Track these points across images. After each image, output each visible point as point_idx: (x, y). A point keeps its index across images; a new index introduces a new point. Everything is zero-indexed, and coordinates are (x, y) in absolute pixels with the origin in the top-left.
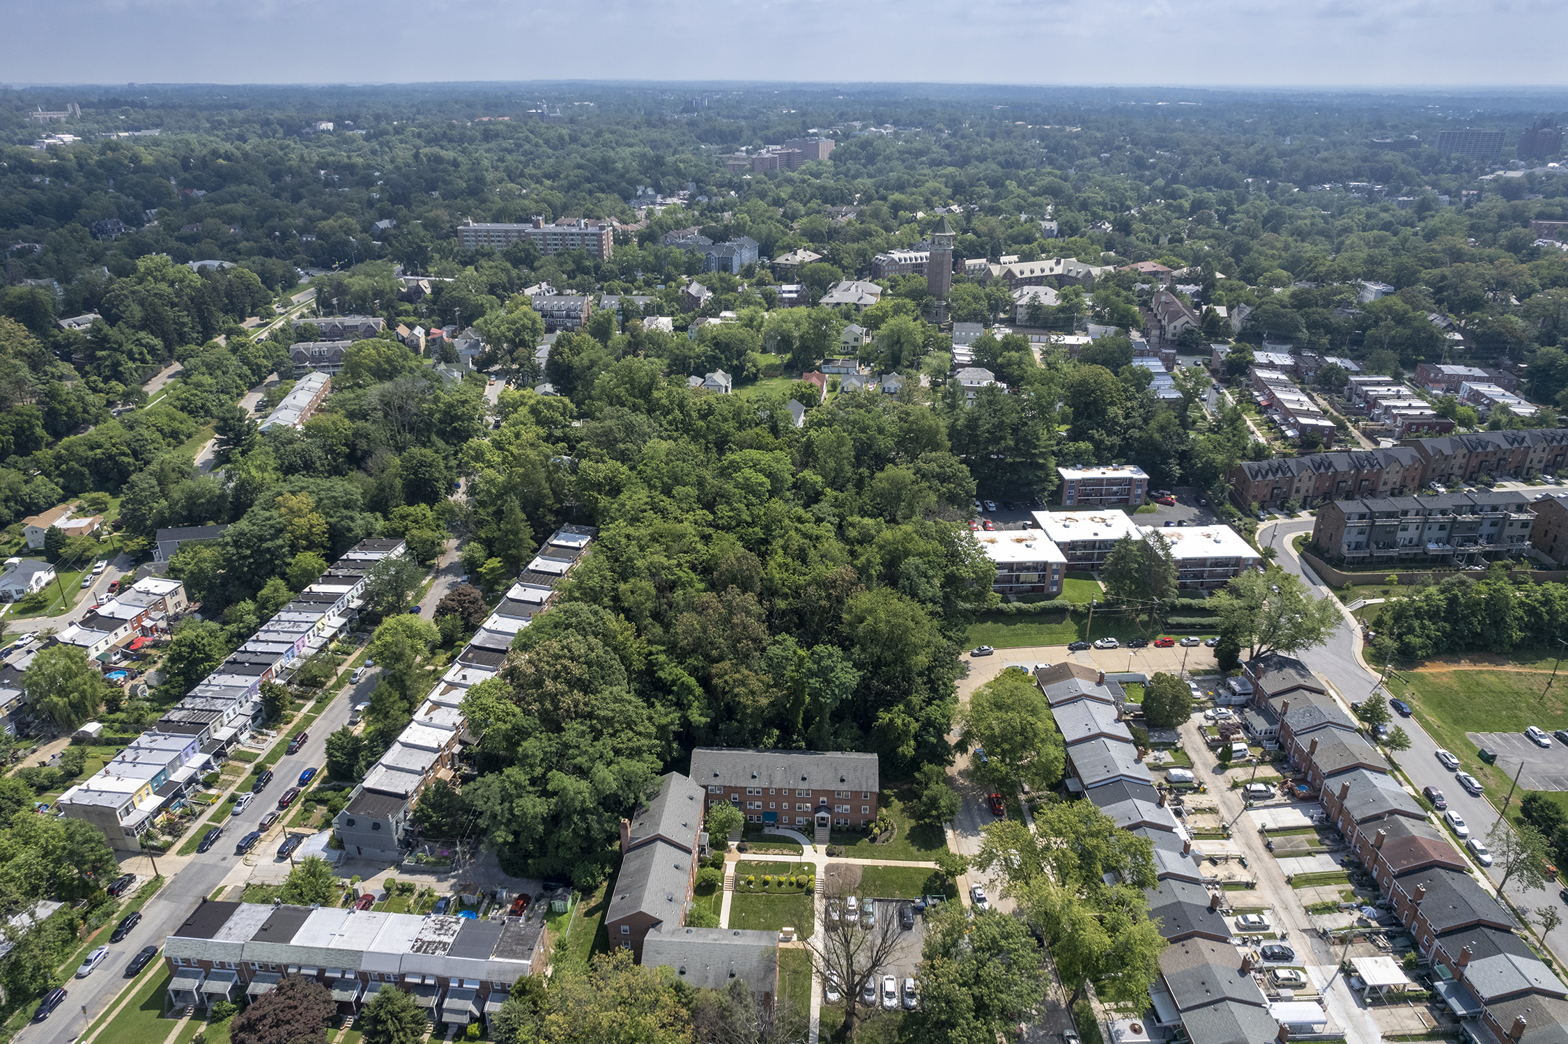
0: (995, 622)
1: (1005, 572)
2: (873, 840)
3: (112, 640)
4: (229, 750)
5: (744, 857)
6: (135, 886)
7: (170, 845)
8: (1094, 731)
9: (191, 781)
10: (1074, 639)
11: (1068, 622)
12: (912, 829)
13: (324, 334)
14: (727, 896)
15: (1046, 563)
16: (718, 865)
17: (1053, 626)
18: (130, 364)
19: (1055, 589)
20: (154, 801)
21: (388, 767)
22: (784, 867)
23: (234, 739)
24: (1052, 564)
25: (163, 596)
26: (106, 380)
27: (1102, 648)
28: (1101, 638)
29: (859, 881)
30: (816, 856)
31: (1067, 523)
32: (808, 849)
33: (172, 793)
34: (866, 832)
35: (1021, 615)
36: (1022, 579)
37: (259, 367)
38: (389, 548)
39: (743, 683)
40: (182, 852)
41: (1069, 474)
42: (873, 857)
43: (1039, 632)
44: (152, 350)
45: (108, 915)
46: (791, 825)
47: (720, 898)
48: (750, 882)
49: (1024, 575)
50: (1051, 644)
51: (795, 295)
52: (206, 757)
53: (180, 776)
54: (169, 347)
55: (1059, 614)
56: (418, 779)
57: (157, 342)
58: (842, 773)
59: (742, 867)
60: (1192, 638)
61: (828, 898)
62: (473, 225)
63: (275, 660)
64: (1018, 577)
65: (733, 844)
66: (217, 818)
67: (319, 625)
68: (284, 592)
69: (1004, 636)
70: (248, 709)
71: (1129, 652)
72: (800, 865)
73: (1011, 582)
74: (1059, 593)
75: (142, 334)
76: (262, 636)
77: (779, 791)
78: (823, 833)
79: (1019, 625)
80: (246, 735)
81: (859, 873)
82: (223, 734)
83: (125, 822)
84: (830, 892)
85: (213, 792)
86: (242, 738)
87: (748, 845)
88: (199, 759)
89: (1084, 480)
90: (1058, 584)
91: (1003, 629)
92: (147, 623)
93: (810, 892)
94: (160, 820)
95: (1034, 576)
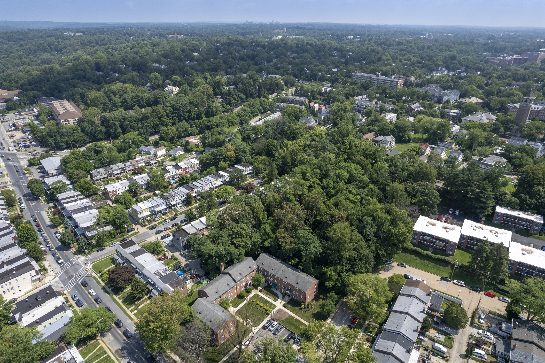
0: (416, 256)
1: (429, 238)
2: (301, 309)
3: (177, 172)
4: (173, 208)
5: (260, 294)
6: (133, 232)
7: (146, 225)
8: (405, 311)
9: (160, 212)
10: (446, 275)
11: (449, 268)
12: (318, 312)
13: (289, 101)
14: (245, 302)
15: (448, 240)
16: (248, 292)
17: (441, 267)
18: (234, 101)
19: (451, 253)
20: (148, 213)
21: (192, 225)
22: (267, 302)
23: (175, 205)
24: (450, 242)
25: (194, 164)
26: (227, 105)
27: (456, 284)
28: (457, 280)
29: (284, 319)
30: (279, 304)
31: (476, 228)
32: (279, 301)
33: (153, 213)
34: (300, 305)
35: (428, 257)
36: (436, 243)
37: (266, 108)
38: (246, 167)
39: (283, 238)
40: (147, 228)
41: (499, 209)
42: (296, 314)
43: (433, 267)
44: (241, 98)
45: (124, 236)
46: (281, 291)
47: (242, 302)
48: (253, 302)
49: (437, 242)
50: (435, 274)
51: (455, 114)
52: (165, 207)
53: (157, 209)
54: (247, 98)
55: (446, 263)
56: (196, 231)
57: (243, 96)
58: (299, 281)
59: (256, 296)
60: (505, 298)
61: (272, 319)
62: (358, 73)
63: (196, 188)
64: (435, 242)
65: (260, 288)
66: (159, 223)
67: (214, 183)
68: (214, 171)
69: (417, 263)
70: (183, 199)
71: (467, 290)
72: (272, 304)
73: (432, 243)
74: (452, 255)
75: (240, 93)
76: (199, 181)
77: (278, 278)
78: (287, 298)
79: (425, 261)
80: (180, 205)
81: (287, 316)
82: (173, 203)
83: (140, 216)
84: (273, 317)
85: (163, 217)
86: (178, 206)
87: (264, 290)
88: (164, 207)
89: (505, 214)
90: (453, 251)
91: (418, 260)
92: (187, 170)
93: (268, 314)
94: (148, 218)
95: (442, 244)
